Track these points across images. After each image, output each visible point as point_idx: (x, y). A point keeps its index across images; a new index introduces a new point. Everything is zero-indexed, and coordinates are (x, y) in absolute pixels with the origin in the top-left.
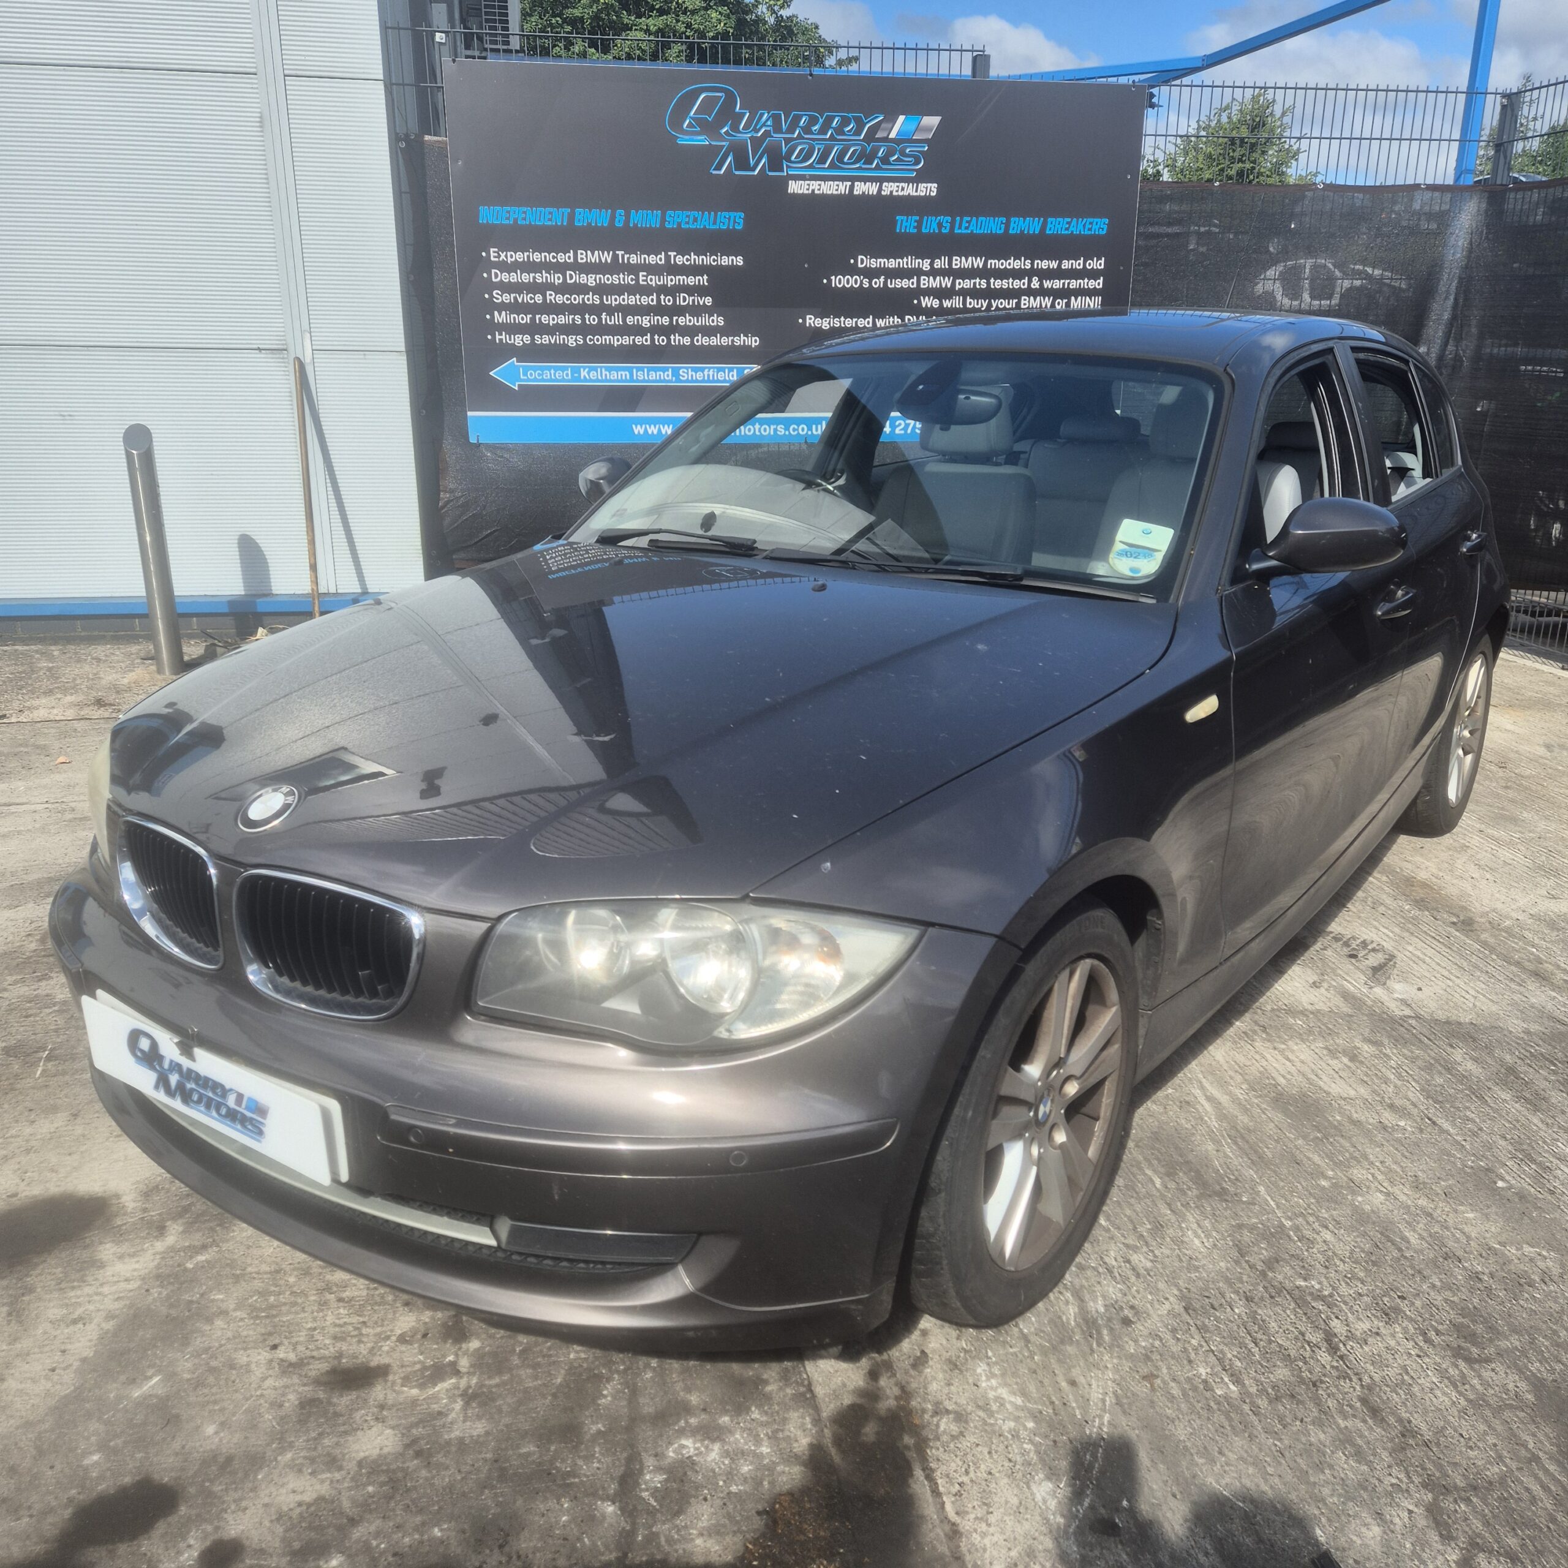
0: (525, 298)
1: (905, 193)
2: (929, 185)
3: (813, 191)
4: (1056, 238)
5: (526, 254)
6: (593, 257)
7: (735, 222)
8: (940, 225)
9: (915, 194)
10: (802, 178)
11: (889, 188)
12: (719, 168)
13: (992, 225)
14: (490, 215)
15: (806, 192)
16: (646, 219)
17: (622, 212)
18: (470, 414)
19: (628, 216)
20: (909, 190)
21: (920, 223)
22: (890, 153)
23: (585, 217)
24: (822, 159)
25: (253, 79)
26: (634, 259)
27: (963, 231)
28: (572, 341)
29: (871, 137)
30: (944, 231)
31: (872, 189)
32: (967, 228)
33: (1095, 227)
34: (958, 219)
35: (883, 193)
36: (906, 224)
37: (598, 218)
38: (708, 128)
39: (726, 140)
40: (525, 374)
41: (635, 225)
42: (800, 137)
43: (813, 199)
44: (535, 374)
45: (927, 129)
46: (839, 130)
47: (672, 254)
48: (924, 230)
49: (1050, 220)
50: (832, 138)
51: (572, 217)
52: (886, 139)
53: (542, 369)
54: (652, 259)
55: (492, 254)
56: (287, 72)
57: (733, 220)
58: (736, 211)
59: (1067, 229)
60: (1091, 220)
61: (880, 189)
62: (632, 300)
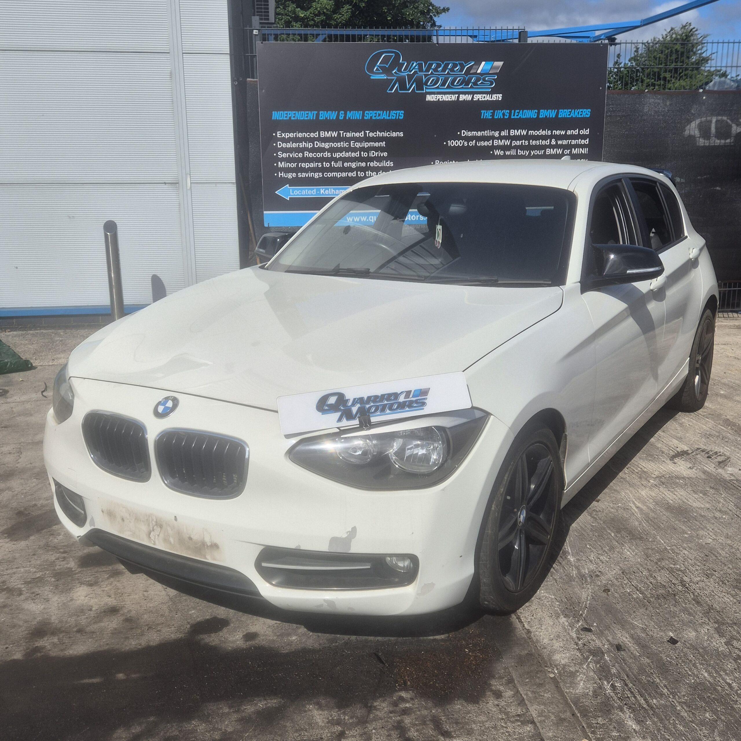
0: (295, 155)
1: (486, 99)
2: (498, 95)
3: (439, 99)
4: (564, 119)
5: (295, 134)
6: (328, 134)
7: (399, 115)
8: (504, 115)
9: (490, 99)
10: (434, 93)
11: (477, 97)
12: (391, 89)
13: (530, 114)
14: (277, 115)
15: (435, 100)
16: (355, 115)
17: (343, 112)
18: (265, 212)
19: (345, 114)
20: (488, 98)
21: (493, 114)
22: (478, 80)
23: (324, 115)
24: (443, 84)
25: (168, 55)
26: (349, 135)
27: (516, 117)
28: (316, 175)
29: (468, 72)
30: (506, 117)
31: (469, 98)
32: (517, 116)
33: (584, 114)
34: (513, 111)
35: (474, 100)
36: (486, 114)
37: (332, 115)
38: (387, 71)
39: (394, 76)
40: (293, 192)
41: (349, 118)
42: (432, 73)
43: (438, 103)
44: (298, 192)
45: (497, 68)
46: (452, 70)
47: (368, 132)
48: (495, 117)
49: (560, 110)
50: (448, 73)
51: (318, 115)
52: (476, 73)
53: (302, 189)
54: (357, 135)
55: (278, 134)
56: (184, 52)
57: (399, 114)
58: (400, 110)
59: (569, 115)
60: (582, 110)
61: (473, 98)
62: (348, 155)
